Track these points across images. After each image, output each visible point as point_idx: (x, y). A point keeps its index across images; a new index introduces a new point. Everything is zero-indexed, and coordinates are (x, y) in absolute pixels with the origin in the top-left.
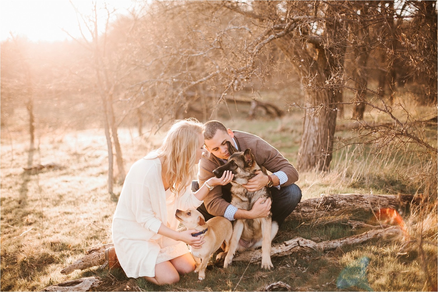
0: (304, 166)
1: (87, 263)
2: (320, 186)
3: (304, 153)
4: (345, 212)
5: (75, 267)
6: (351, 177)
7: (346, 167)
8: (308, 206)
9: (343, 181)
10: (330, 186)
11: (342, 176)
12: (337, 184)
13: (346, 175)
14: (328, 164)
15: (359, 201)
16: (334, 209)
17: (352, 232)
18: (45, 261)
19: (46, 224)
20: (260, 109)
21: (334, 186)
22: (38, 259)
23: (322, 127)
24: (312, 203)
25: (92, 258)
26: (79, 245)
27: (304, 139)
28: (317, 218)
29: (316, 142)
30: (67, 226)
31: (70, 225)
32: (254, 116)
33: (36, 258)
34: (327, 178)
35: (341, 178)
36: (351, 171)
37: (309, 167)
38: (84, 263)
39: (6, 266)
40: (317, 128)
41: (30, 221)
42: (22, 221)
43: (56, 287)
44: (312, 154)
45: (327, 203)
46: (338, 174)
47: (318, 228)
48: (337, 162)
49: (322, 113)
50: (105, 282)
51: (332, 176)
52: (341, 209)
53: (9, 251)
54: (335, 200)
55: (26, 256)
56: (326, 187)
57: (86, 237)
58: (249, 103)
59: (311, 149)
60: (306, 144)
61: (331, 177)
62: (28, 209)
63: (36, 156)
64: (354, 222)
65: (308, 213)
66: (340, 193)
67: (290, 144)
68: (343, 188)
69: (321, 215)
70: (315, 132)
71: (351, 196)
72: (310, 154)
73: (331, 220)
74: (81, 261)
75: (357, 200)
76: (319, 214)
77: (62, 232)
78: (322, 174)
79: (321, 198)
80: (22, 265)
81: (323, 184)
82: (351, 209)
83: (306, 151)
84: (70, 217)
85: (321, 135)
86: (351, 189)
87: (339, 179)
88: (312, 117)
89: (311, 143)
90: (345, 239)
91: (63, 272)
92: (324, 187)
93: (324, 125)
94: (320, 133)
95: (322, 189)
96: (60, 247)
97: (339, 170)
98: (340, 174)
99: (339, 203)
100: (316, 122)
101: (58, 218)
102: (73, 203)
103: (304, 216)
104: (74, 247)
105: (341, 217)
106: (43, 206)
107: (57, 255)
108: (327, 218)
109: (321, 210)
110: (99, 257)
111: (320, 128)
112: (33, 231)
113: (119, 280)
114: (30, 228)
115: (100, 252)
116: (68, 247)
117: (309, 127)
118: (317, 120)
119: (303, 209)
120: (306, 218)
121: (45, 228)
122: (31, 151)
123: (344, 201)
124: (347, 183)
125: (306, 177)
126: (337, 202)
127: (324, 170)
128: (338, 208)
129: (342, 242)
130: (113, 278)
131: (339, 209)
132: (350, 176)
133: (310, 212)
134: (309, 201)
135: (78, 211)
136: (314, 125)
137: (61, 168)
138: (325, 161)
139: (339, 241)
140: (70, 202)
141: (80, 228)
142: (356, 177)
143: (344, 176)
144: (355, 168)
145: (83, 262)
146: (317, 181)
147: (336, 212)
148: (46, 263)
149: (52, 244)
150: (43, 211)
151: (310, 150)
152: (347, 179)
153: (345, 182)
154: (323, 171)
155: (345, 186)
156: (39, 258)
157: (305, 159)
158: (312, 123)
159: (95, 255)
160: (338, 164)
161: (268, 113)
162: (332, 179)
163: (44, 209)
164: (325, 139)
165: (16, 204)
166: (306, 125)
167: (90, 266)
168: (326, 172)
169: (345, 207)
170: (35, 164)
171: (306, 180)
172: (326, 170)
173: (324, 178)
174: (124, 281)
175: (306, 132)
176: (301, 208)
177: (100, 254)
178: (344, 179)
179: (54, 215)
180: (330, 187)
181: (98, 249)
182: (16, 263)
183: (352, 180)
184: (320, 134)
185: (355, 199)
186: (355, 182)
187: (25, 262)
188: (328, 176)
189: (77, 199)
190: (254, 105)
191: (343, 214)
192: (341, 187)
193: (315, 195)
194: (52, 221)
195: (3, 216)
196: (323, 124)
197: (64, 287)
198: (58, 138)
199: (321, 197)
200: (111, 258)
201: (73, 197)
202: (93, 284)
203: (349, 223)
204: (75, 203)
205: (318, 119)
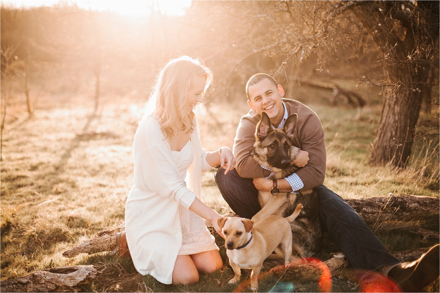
0: (377, 159)
1: (96, 247)
2: (392, 183)
3: (380, 144)
4: (416, 218)
5: (81, 250)
6: (430, 177)
7: (425, 165)
8: (372, 206)
9: (419, 180)
10: (404, 184)
11: (420, 174)
12: (412, 184)
13: (424, 174)
14: (404, 159)
15: (435, 206)
16: (404, 213)
17: (421, 243)
18: (56, 238)
19: (75, 195)
20: (342, 97)
21: (408, 185)
22: (48, 234)
23: (402, 118)
24: (377, 202)
25: (102, 241)
26: (100, 223)
27: (381, 129)
28: (380, 222)
29: (394, 133)
30: (97, 200)
31: (101, 199)
32: (335, 104)
33: (46, 233)
34: (402, 175)
35: (418, 176)
36: (431, 170)
37: (382, 161)
38: (92, 247)
39: (12, 239)
40: (397, 118)
41: (60, 190)
42: (52, 188)
43: (46, 272)
44: (388, 147)
45: (395, 205)
46: (415, 172)
47: (380, 234)
48: (415, 158)
49: (404, 102)
50: (111, 271)
51: (408, 174)
52: (412, 214)
53: (22, 221)
54: (406, 202)
55: (35, 230)
56: (399, 185)
57: (111, 215)
58: (331, 90)
59: (388, 142)
60: (382, 135)
61: (406, 175)
62: (63, 176)
63: (94, 123)
64: (426, 231)
65: (370, 215)
66: (414, 195)
67: (367, 134)
68: (418, 189)
69: (387, 218)
70: (394, 122)
71: (425, 199)
72: (386, 146)
73: (398, 226)
74: (88, 244)
75: (433, 205)
76: (385, 217)
77: (88, 205)
78: (397, 171)
79: (389, 198)
80: (30, 239)
81: (396, 181)
82: (424, 215)
83: (382, 142)
84: (103, 190)
85: (400, 127)
86: (428, 191)
87: (415, 178)
88: (392, 106)
89: (389, 135)
90: (411, 252)
91: (65, 254)
92: (397, 184)
93: (405, 115)
94: (400, 123)
95: (394, 187)
96: (77, 223)
97: (416, 167)
98: (417, 172)
99: (410, 206)
100: (396, 111)
101: (90, 190)
102: (112, 175)
103: (365, 217)
104: (92, 225)
105: (411, 223)
106: (80, 175)
107: (71, 232)
108: (394, 223)
109: (387, 212)
110: (111, 241)
111: (400, 119)
112: (58, 202)
113: (127, 271)
114: (56, 198)
115: (112, 235)
116: (86, 225)
117: (388, 116)
118: (397, 109)
119: (365, 209)
120: (368, 219)
121: (71, 200)
122: (91, 117)
123: (416, 204)
124: (424, 183)
125: (379, 172)
126: (407, 204)
127: (399, 166)
128: (408, 212)
129: (406, 256)
130: (121, 268)
131: (410, 213)
132: (429, 175)
133: (373, 213)
134: (373, 200)
135: (113, 184)
136: (394, 114)
137: (115, 137)
138: (401, 155)
139: (403, 255)
140: (108, 174)
141: (109, 203)
142: (435, 178)
143: (422, 174)
144: (435, 167)
145: (91, 245)
146: (390, 178)
147: (405, 216)
148: (56, 240)
149: (71, 219)
150: (77, 181)
151: (386, 142)
152: (425, 178)
153: (422, 182)
154: (397, 167)
155: (421, 187)
156: (50, 234)
157: (380, 151)
158: (392, 112)
159: (106, 237)
160: (416, 161)
161: (350, 101)
162: (407, 176)
163: (79, 178)
164: (404, 131)
165: (52, 170)
166: (385, 114)
167: (99, 250)
168: (401, 168)
169: (417, 211)
170: (90, 130)
171: (377, 175)
172: (401, 166)
173: (398, 175)
174: (133, 274)
175: (384, 121)
176: (362, 208)
177: (113, 237)
178: (422, 178)
179: (86, 185)
180: (403, 186)
181: (111, 232)
182: (23, 235)
183: (431, 180)
184: (399, 125)
185: (430, 203)
186: (433, 183)
187: (33, 236)
188: (402, 173)
189: (118, 171)
190: (336, 92)
191: (414, 220)
192: (416, 187)
193: (385, 193)
194: (82, 193)
195: (34, 182)
196: (404, 113)
197: (55, 274)
198: (123, 107)
199: (389, 196)
200: (122, 244)
201: (114, 168)
202: (89, 274)
203: (420, 232)
204: (114, 175)
205: (399, 108)
